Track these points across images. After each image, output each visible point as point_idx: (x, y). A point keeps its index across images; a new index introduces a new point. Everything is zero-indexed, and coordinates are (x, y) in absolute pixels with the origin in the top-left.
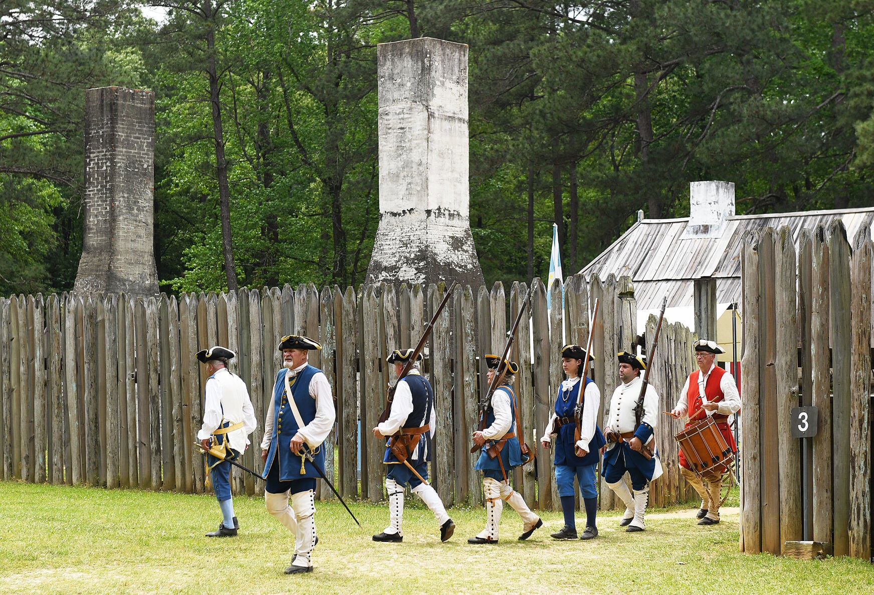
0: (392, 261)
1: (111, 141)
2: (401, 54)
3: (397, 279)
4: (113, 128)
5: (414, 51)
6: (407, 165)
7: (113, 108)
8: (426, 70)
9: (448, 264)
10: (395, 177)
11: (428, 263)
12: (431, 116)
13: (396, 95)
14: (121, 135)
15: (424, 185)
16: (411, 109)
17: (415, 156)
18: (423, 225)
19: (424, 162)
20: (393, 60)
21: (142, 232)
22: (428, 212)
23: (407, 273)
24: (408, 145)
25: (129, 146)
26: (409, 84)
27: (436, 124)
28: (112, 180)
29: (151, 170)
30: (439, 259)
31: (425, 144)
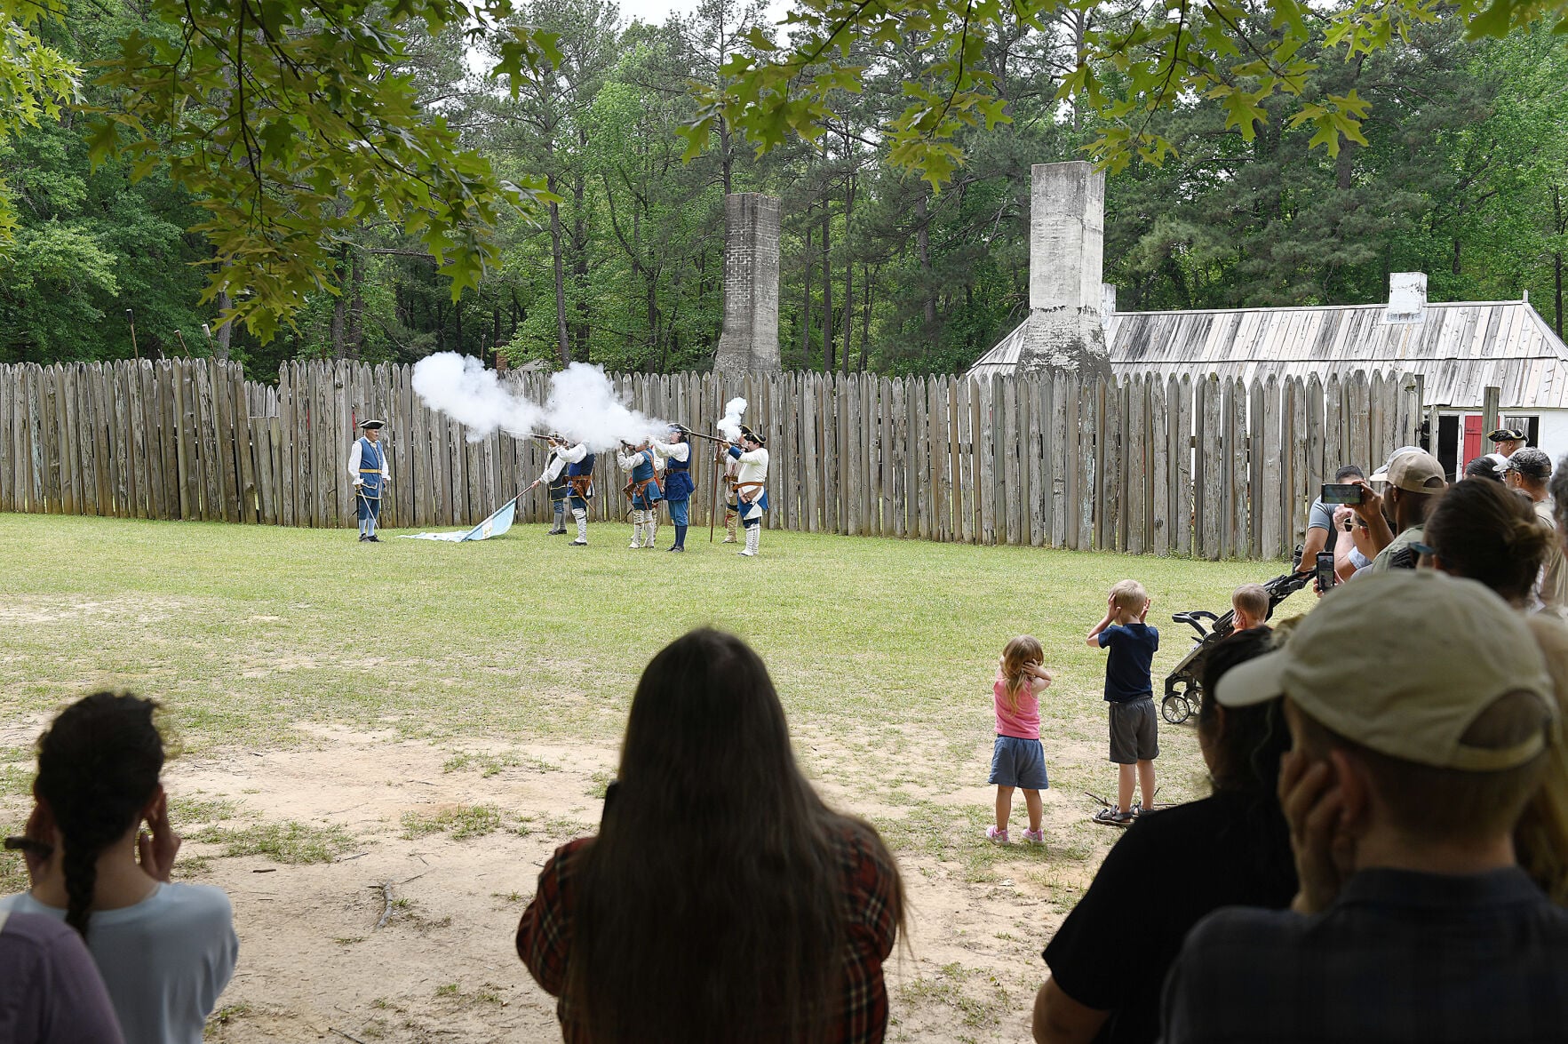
0: (1044, 350)
1: (752, 240)
2: (1056, 175)
3: (1050, 365)
4: (754, 228)
5: (1070, 172)
6: (1059, 269)
7: (753, 211)
8: (1081, 189)
9: (1092, 353)
10: (1047, 279)
11: (1081, 352)
12: (1084, 228)
13: (1050, 209)
14: (759, 234)
15: (1077, 287)
16: (1065, 221)
17: (1068, 261)
18: (1075, 320)
19: (1077, 266)
20: (1047, 179)
21: (771, 318)
22: (1080, 309)
23: (1060, 360)
24: (1061, 252)
25: (765, 245)
26: (1063, 200)
27: (1087, 235)
28: (752, 273)
29: (777, 265)
30: (1087, 348)
31: (1079, 251)
